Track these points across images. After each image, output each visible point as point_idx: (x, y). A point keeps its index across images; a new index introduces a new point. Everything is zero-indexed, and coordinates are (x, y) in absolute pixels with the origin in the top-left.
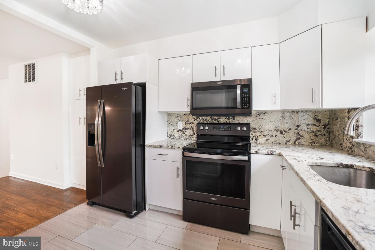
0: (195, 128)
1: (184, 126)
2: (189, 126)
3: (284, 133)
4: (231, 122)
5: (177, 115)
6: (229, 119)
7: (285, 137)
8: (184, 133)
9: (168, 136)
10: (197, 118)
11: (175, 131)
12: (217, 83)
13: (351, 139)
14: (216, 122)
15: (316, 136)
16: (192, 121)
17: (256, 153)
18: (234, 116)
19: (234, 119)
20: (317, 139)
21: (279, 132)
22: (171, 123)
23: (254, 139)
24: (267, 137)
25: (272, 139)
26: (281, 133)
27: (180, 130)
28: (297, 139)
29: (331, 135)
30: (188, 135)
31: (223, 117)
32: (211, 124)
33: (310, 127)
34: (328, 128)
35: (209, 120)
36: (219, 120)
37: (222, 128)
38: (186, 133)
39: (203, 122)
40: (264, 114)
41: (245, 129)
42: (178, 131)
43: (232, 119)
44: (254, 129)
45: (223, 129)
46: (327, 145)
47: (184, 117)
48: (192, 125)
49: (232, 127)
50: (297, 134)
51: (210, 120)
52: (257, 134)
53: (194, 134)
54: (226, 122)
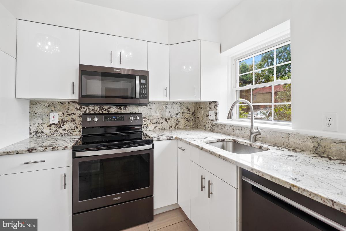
0: (78, 121)
1: (61, 118)
2: (69, 118)
3: (167, 120)
4: (122, 112)
5: (48, 104)
6: (121, 109)
7: (168, 124)
8: (60, 127)
9: (30, 134)
10: (81, 108)
11: (45, 126)
12: (115, 70)
13: (212, 122)
14: (106, 112)
15: (188, 121)
16: (75, 111)
17: (158, 140)
18: (125, 105)
19: (126, 109)
20: (188, 123)
21: (164, 119)
22: (37, 115)
23: (145, 127)
24: (155, 125)
25: (159, 126)
26: (166, 120)
27: (54, 124)
28: (177, 124)
29: (197, 120)
30: (67, 129)
31: (114, 107)
32: (99, 114)
33: (184, 114)
34: (194, 115)
35: (97, 111)
36: (109, 110)
37: (114, 119)
38: (64, 127)
39: (90, 112)
40: (153, 104)
41: (138, 118)
42: (50, 126)
43: (124, 109)
44: (145, 118)
45: (116, 120)
46: (194, 127)
47: (59, 107)
48: (74, 116)
49: (125, 116)
50: (176, 120)
51: (98, 110)
52: (147, 122)
53: (77, 128)
54: (118, 112)
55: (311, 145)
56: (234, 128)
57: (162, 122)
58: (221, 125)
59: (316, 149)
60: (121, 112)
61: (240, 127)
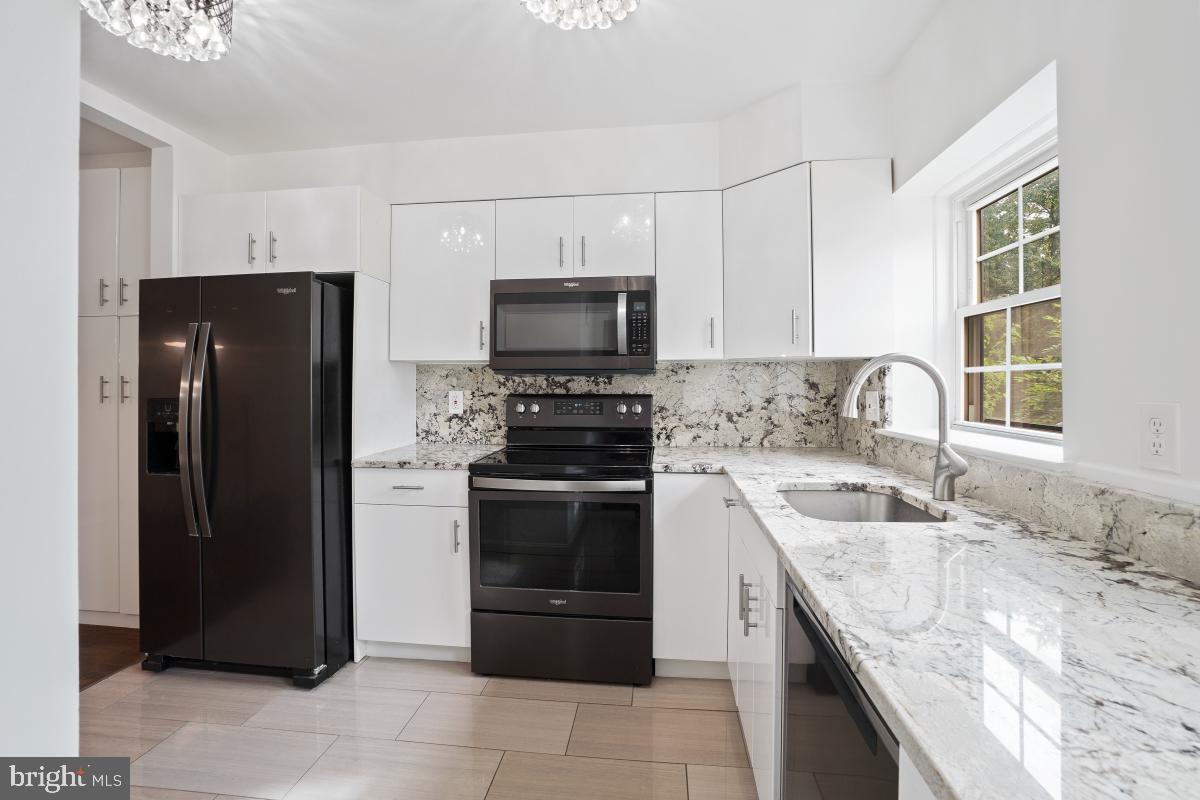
0: (501, 410)
1: (469, 403)
2: (484, 403)
3: (735, 418)
4: (602, 392)
5: (446, 372)
6: (597, 384)
7: (737, 430)
8: (468, 424)
9: (418, 435)
10: (507, 380)
11: (442, 419)
12: (566, 284)
13: (873, 430)
14: (563, 392)
15: (810, 424)
16: (494, 388)
17: (666, 471)
18: (609, 374)
19: (610, 384)
20: (809, 432)
21: (724, 415)
22: (427, 395)
23: (663, 437)
24: (695, 431)
25: (708, 436)
26: (730, 418)
27: (456, 416)
28: (768, 433)
30: (480, 430)
31: (580, 378)
32: (546, 396)
33: (795, 402)
34: (834, 406)
35: (540, 387)
36: (569, 385)
37: (578, 408)
38: (474, 425)
39: (526, 390)
40: (688, 368)
41: (639, 409)
42: (450, 420)
43: (605, 383)
44: (662, 409)
45: (582, 412)
46: (833, 445)
47: (466, 377)
48: (493, 400)
49: (606, 403)
50: (766, 421)
51: (544, 386)
52: (671, 423)
53: (500, 428)
54: (590, 390)
55: (1096, 519)
57: (717, 425)
58: (892, 439)
59: (1109, 535)
60: (598, 391)
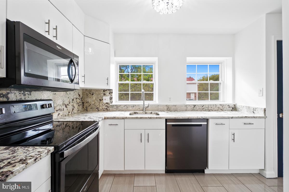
4: (26, 99)
6: (24, 95)
12: (57, 46)
13: (106, 105)
14: (4, 99)
18: (30, 90)
19: (30, 95)
20: (79, 108)
24: (58, 112)
25: (61, 113)
26: (66, 106)
28: (73, 110)
33: (77, 100)
34: (82, 100)
46: (82, 111)
50: (73, 106)
55: (166, 108)
56: (128, 106)
57: (63, 109)
58: (116, 105)
61: (133, 105)
